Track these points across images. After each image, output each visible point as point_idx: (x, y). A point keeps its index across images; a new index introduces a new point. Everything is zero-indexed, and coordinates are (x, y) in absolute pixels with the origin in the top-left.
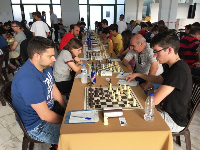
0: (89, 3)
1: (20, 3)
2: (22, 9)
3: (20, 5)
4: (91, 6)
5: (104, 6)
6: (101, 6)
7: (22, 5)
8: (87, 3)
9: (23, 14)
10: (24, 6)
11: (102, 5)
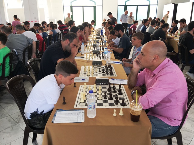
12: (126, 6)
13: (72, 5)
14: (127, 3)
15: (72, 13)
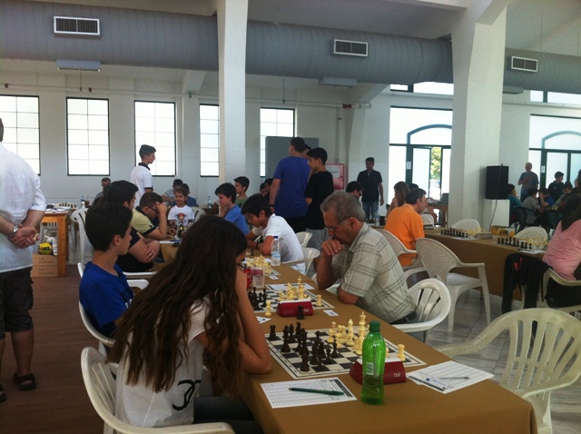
0: (546, 147)
1: (405, 142)
2: (410, 158)
3: (405, 148)
4: (548, 153)
5: (572, 155)
6: (566, 154)
7: (410, 148)
8: (540, 147)
9: (410, 168)
10: (415, 150)
11: (569, 152)
12: (544, 152)
13: (412, 143)
14: (546, 141)
15: (410, 163)
